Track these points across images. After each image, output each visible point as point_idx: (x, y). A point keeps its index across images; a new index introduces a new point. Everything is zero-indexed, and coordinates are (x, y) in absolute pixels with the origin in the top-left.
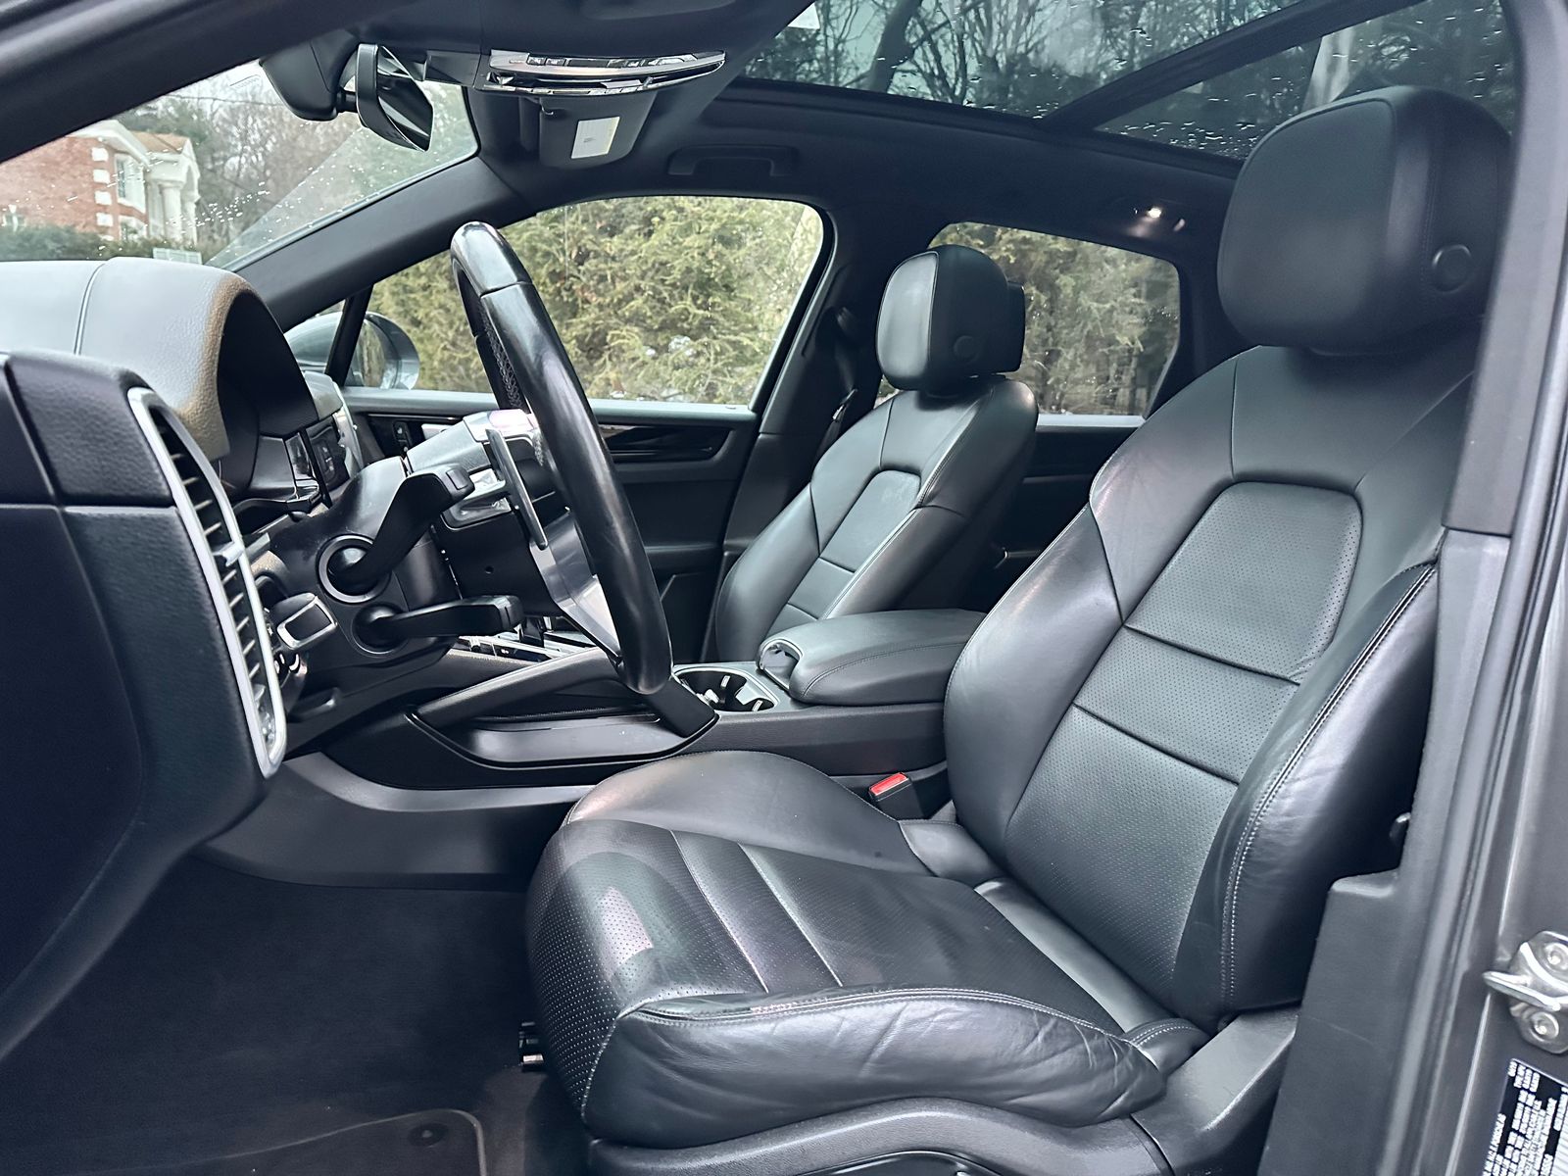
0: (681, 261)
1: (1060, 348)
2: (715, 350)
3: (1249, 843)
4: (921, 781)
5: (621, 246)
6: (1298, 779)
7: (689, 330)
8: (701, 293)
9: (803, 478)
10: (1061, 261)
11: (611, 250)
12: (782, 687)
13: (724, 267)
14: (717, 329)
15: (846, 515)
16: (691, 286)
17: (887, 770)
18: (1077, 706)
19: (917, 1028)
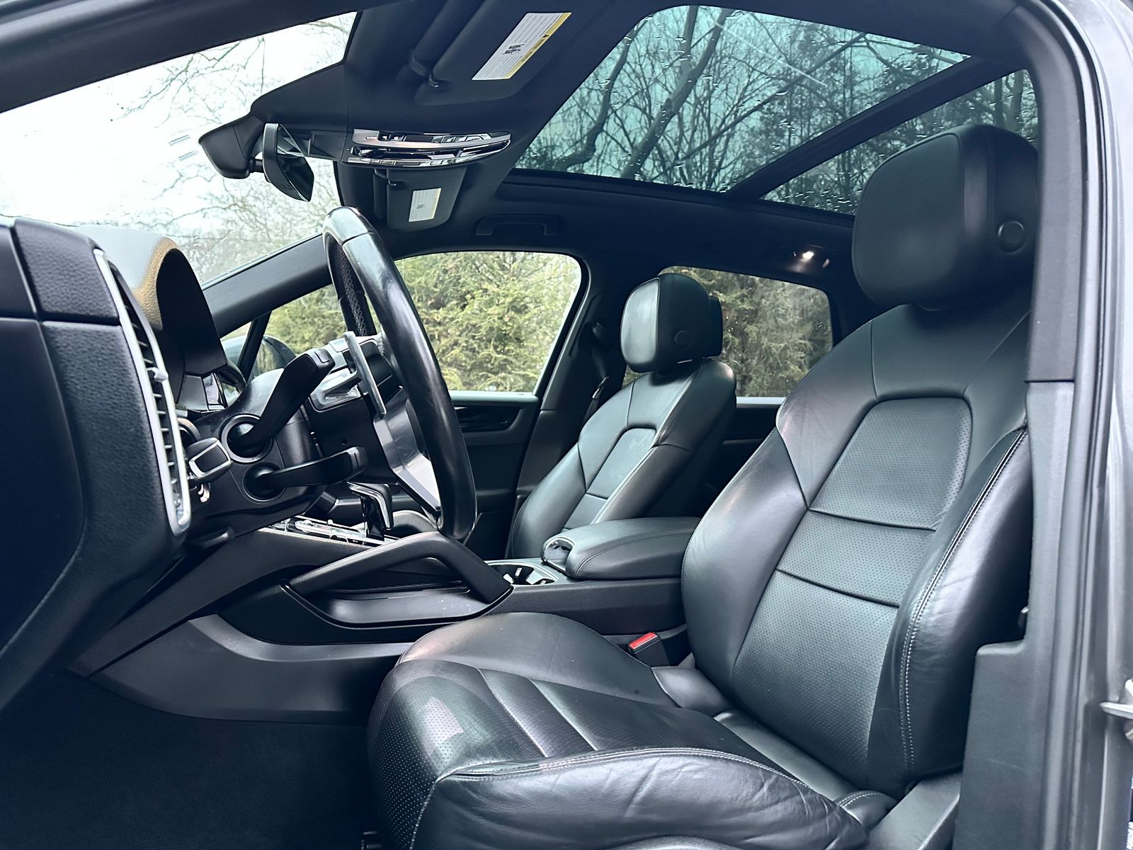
0: (486, 323)
1: (751, 374)
2: (510, 381)
3: (913, 637)
4: (667, 639)
5: (445, 315)
6: (945, 586)
7: (492, 369)
8: (500, 344)
9: (575, 439)
10: (747, 316)
11: (438, 318)
12: (560, 571)
13: (515, 326)
14: (512, 367)
15: (604, 463)
16: (493, 339)
17: (641, 631)
18: (780, 571)
19: (669, 777)
